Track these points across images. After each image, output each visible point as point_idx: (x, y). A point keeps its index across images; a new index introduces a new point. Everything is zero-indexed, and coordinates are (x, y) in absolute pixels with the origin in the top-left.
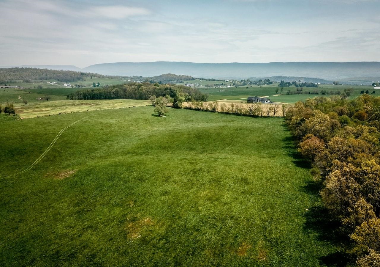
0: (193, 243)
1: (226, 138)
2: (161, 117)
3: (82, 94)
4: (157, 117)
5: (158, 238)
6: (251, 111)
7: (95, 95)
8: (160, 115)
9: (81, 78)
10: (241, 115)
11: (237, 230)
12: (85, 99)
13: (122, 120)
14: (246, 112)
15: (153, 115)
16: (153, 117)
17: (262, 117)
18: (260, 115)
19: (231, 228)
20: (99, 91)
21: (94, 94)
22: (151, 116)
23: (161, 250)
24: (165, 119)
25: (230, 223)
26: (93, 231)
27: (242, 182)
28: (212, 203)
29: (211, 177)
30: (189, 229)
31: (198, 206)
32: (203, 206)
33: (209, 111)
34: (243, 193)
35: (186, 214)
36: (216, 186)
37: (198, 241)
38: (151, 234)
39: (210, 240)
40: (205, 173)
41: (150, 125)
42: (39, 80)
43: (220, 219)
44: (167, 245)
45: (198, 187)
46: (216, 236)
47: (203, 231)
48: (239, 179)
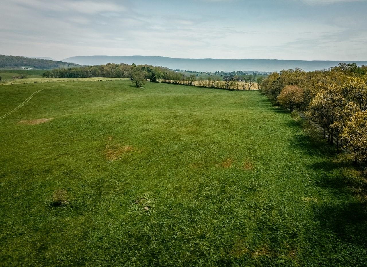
0: (176, 161)
2: (139, 88)
3: (59, 73)
4: (134, 88)
5: (139, 160)
6: (227, 85)
7: (72, 73)
8: (137, 86)
9: (57, 65)
10: (218, 88)
11: (220, 151)
12: (62, 77)
13: (99, 88)
14: (222, 86)
15: (130, 86)
16: (130, 87)
17: (238, 90)
18: (236, 89)
19: (214, 150)
20: (76, 70)
22: (128, 87)
23: (143, 167)
24: (143, 90)
25: (213, 147)
26: (70, 156)
27: (223, 122)
28: (194, 135)
29: (191, 120)
30: (172, 153)
31: (180, 137)
32: (185, 137)
33: (187, 85)
34: (225, 128)
35: (167, 143)
36: (197, 125)
37: (181, 160)
38: (132, 157)
39: (193, 159)
40: (185, 118)
41: (128, 93)
42: (14, 66)
43: (202, 145)
44: (149, 163)
45: (179, 126)
46: (199, 156)
47: (186, 153)
48: (219, 120)
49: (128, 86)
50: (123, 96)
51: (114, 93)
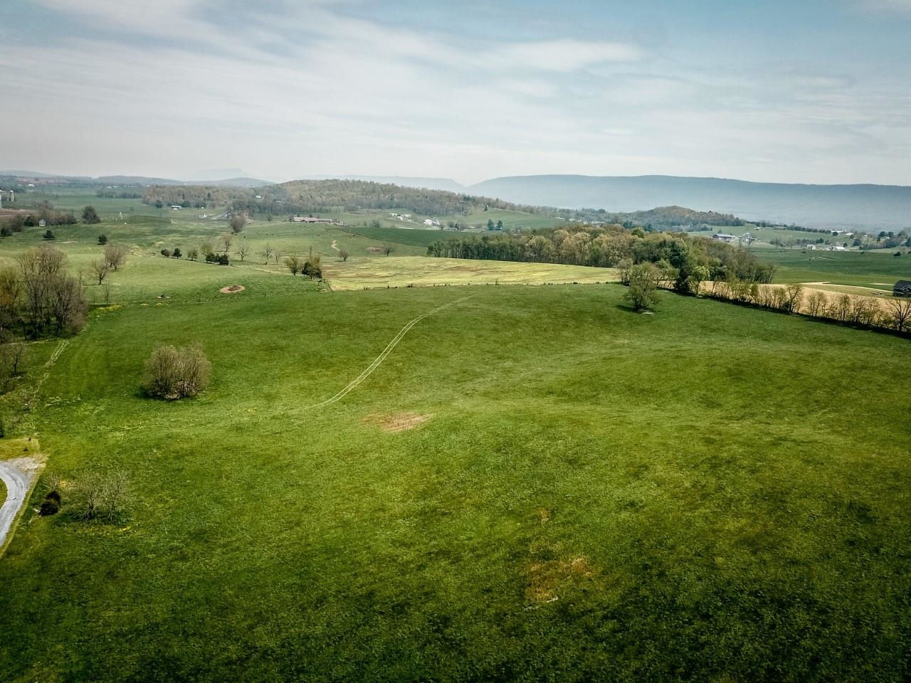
0: (690, 649)
1: (816, 388)
2: (641, 313)
3: (461, 246)
4: (628, 314)
5: (600, 613)
6: (902, 321)
7: (488, 249)
8: (637, 308)
9: (463, 208)
10: (869, 329)
11: (820, 642)
12: (465, 257)
13: (543, 312)
14: (885, 322)
15: (619, 307)
16: (620, 311)
19: (802, 632)
20: (499, 240)
21: (486, 246)
22: (614, 310)
23: (604, 644)
24: (650, 320)
26: (451, 564)
27: (852, 515)
28: (754, 553)
29: (759, 486)
30: (684, 609)
31: (715, 555)
32: (728, 557)
33: (774, 310)
34: (852, 543)
35: (678, 569)
36: (770, 513)
37: (703, 645)
38: (584, 601)
39: (737, 651)
40: (742, 473)
41: (610, 331)
42: (376, 208)
43: (772, 601)
44: (620, 635)
45: (719, 506)
46: (756, 644)
47: (721, 624)
48: (841, 505)
49: (613, 307)
50: (598, 341)
51: (576, 327)
